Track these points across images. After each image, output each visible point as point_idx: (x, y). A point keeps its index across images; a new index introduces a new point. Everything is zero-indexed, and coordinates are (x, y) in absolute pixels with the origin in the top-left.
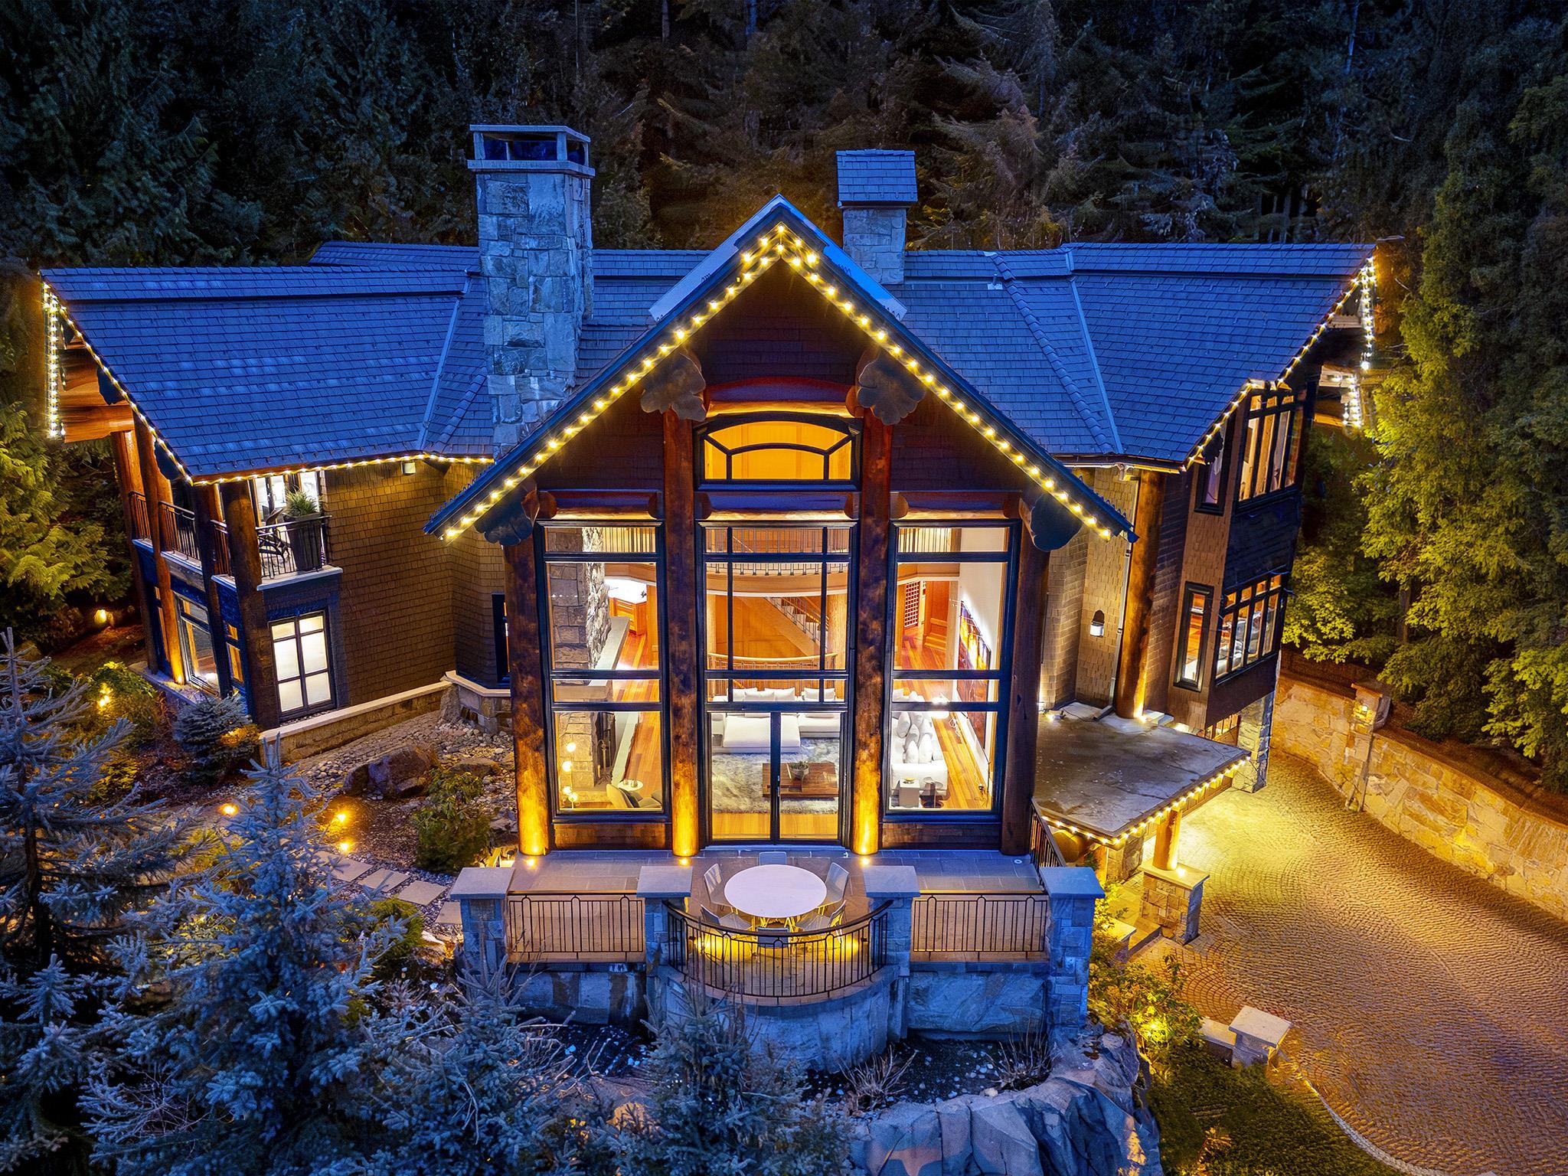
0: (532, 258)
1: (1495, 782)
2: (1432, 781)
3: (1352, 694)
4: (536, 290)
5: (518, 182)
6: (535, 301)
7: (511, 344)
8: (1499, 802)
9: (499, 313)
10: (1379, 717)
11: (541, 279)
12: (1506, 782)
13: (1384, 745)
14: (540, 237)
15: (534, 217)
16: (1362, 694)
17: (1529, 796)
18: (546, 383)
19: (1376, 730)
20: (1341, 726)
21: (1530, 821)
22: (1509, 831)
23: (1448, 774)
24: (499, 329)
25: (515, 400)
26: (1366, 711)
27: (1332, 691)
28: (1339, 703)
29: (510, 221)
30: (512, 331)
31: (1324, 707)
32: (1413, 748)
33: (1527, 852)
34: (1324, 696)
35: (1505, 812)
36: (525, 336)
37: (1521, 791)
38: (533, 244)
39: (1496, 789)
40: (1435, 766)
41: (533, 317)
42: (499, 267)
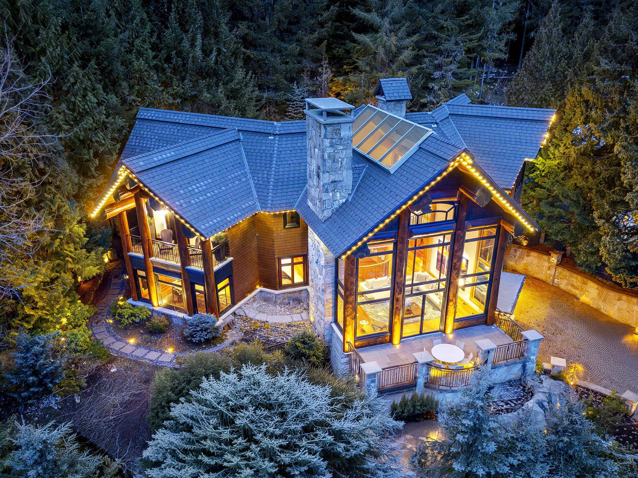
0: (340, 152)
1: (594, 280)
2: (575, 280)
3: (550, 255)
4: (341, 163)
5: (337, 127)
6: (341, 167)
7: (332, 182)
8: (596, 286)
9: (328, 172)
10: (558, 261)
11: (343, 159)
12: (598, 280)
13: (560, 269)
14: (344, 145)
15: (342, 139)
16: (553, 254)
17: (605, 284)
18: (342, 194)
19: (557, 265)
20: (546, 264)
21: (605, 291)
22: (599, 294)
23: (580, 278)
24: (328, 178)
25: (332, 200)
26: (554, 259)
27: (543, 254)
28: (546, 257)
29: (334, 140)
30: (332, 178)
31: (541, 259)
32: (569, 270)
33: (604, 301)
34: (541, 255)
35: (597, 289)
36: (336, 179)
37: (603, 282)
38: (341, 148)
39: (595, 282)
40: (575, 276)
41: (339, 172)
42: (329, 157)
